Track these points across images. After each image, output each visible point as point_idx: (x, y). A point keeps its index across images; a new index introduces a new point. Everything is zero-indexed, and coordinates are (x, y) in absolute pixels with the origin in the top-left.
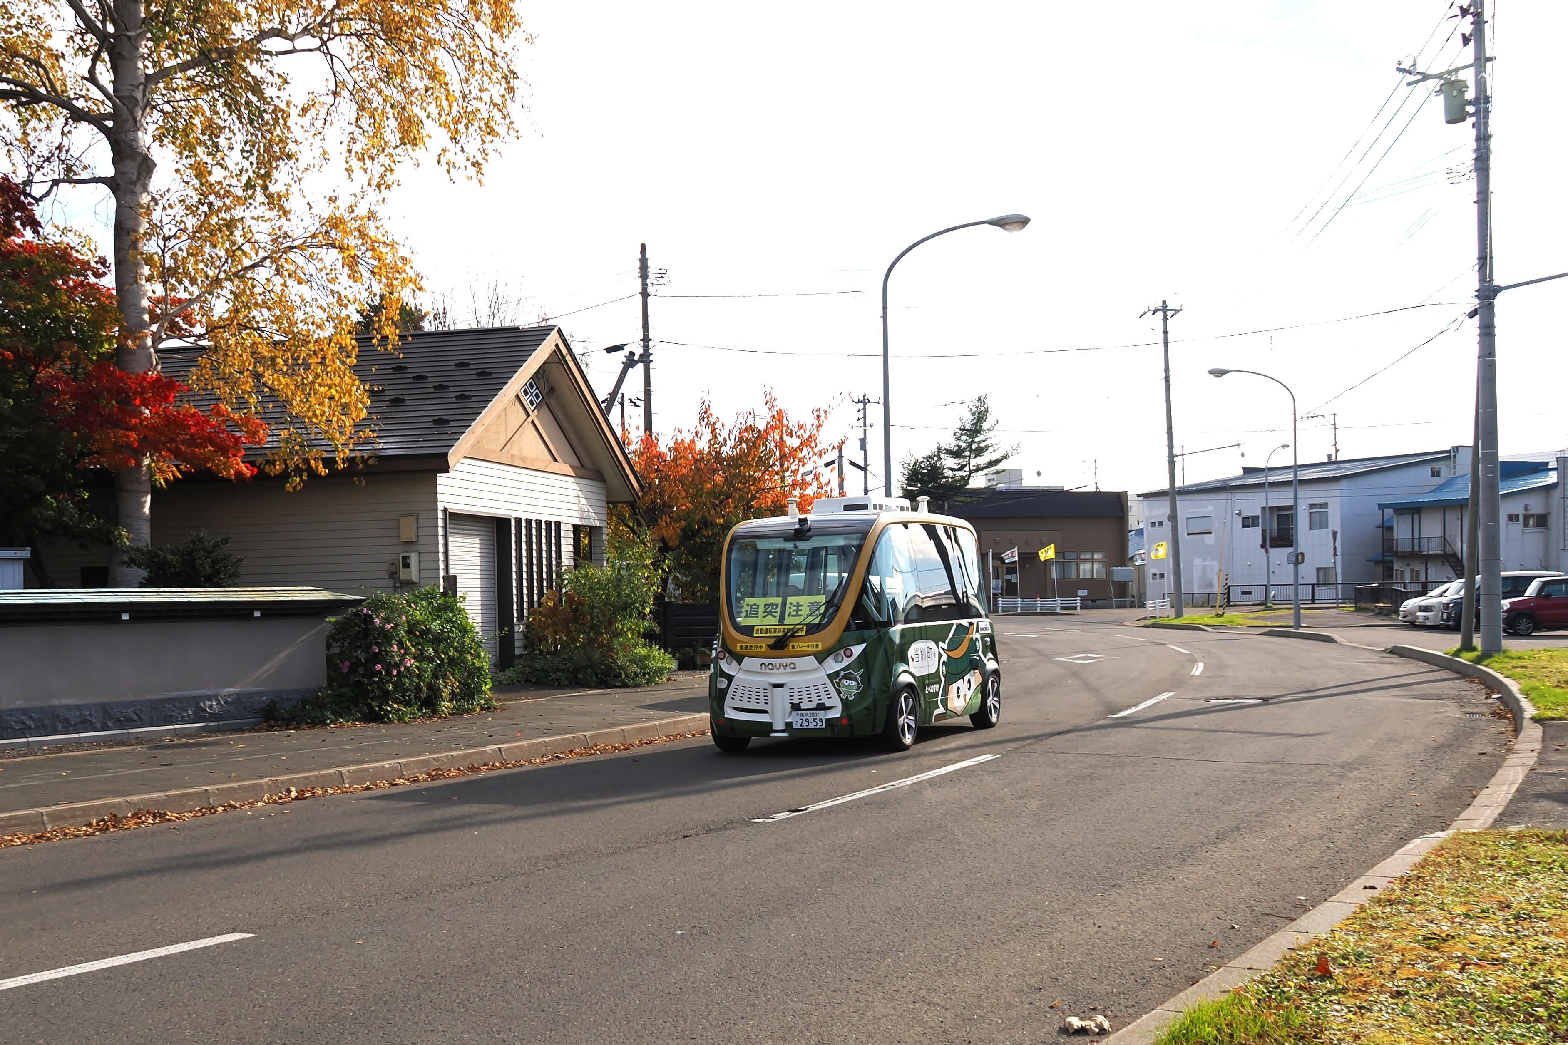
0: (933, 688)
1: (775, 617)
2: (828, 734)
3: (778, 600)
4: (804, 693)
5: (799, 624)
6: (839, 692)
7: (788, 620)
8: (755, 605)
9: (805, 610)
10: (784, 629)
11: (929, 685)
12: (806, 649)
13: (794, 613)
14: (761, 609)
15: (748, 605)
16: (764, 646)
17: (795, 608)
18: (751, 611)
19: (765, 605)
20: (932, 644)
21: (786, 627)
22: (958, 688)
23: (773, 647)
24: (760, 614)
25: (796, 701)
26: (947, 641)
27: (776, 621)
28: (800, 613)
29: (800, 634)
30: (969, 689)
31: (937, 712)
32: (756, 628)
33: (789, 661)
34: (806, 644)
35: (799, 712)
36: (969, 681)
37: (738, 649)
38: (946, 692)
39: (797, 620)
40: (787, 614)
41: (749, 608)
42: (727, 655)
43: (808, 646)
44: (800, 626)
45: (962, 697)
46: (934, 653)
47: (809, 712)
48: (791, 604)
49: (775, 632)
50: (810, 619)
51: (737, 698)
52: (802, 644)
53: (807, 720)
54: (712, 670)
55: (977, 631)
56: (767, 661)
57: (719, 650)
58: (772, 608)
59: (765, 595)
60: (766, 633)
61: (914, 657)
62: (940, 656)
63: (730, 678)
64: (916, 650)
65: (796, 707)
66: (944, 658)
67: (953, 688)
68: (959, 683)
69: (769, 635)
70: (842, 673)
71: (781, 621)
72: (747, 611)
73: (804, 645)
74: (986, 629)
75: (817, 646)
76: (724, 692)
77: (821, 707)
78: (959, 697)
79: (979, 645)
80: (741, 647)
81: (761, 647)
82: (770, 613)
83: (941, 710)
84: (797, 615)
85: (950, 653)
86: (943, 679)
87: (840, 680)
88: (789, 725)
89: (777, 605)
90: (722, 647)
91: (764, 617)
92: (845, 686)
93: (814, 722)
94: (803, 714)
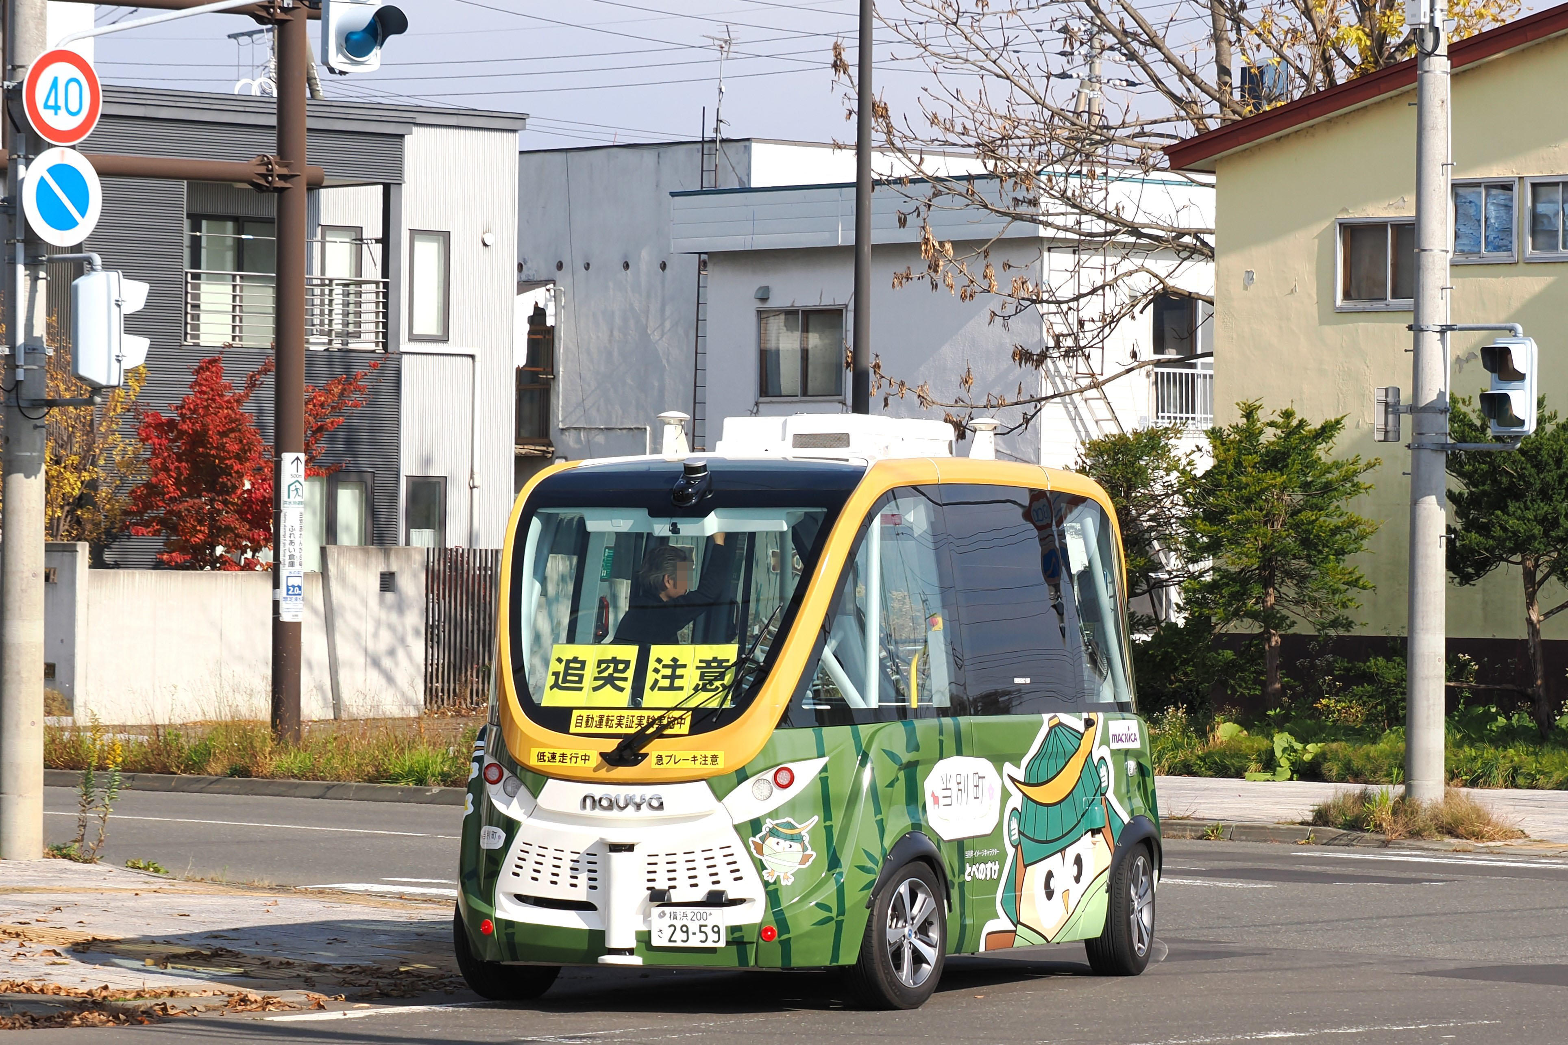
0: (981, 872)
1: (621, 689)
2: (731, 962)
3: (630, 652)
4: (681, 867)
5: (675, 708)
6: (761, 867)
7: (650, 698)
8: (575, 660)
9: (691, 677)
10: (641, 718)
11: (974, 861)
13: (666, 683)
14: (590, 672)
15: (560, 660)
17: (668, 672)
18: (566, 674)
19: (600, 662)
20: (984, 766)
21: (646, 713)
22: (1050, 875)
23: (612, 759)
24: (588, 682)
25: (661, 884)
26: (1025, 762)
27: (624, 698)
28: (678, 683)
29: (676, 730)
30: (1077, 879)
31: (991, 926)
32: (575, 713)
33: (648, 791)
34: (689, 754)
35: (667, 909)
36: (1078, 861)
37: (533, 762)
38: (1015, 886)
39: (669, 699)
40: (649, 682)
41: (561, 668)
42: (506, 773)
44: (677, 714)
45: (1057, 896)
46: (991, 788)
47: (689, 910)
48: (659, 661)
49: (619, 723)
50: (703, 696)
51: (527, 871)
52: (679, 754)
53: (685, 930)
54: (470, 809)
55: (1105, 742)
56: (598, 791)
57: (488, 760)
58: (616, 670)
59: (598, 639)
61: (940, 794)
62: (1006, 795)
63: (511, 827)
64: (946, 779)
65: (659, 897)
66: (1016, 800)
67: (1035, 876)
68: (1053, 863)
69: (605, 730)
71: (636, 703)
72: (556, 674)
74: (1129, 738)
75: (714, 758)
76: (496, 859)
77: (716, 900)
78: (1050, 894)
79: (1108, 776)
80: (541, 757)
81: (586, 758)
82: (610, 681)
83: (1002, 923)
84: (671, 688)
85: (1030, 791)
86: (1011, 851)
87: (763, 839)
88: (644, 938)
89: (627, 663)
90: (495, 754)
91: (595, 689)
93: (701, 931)
94: (675, 913)
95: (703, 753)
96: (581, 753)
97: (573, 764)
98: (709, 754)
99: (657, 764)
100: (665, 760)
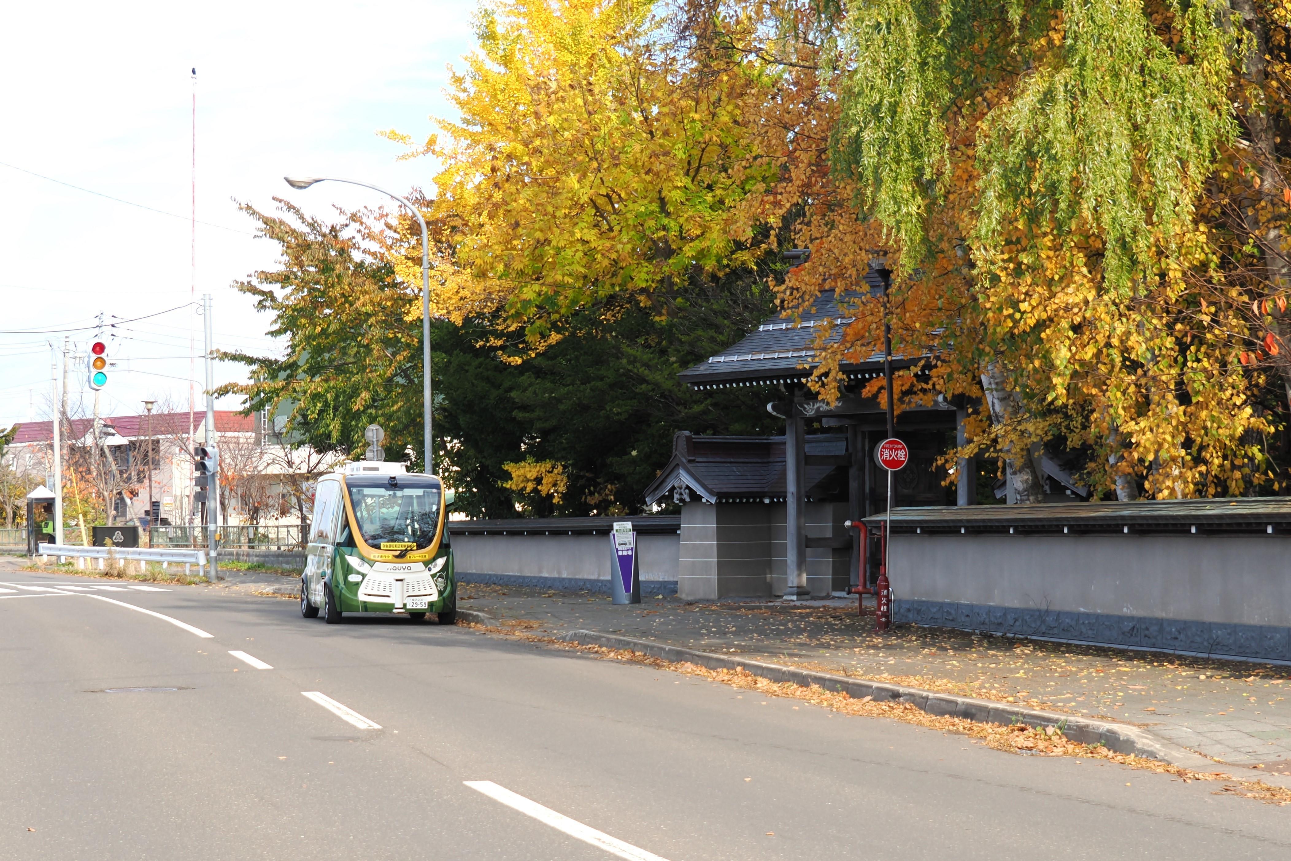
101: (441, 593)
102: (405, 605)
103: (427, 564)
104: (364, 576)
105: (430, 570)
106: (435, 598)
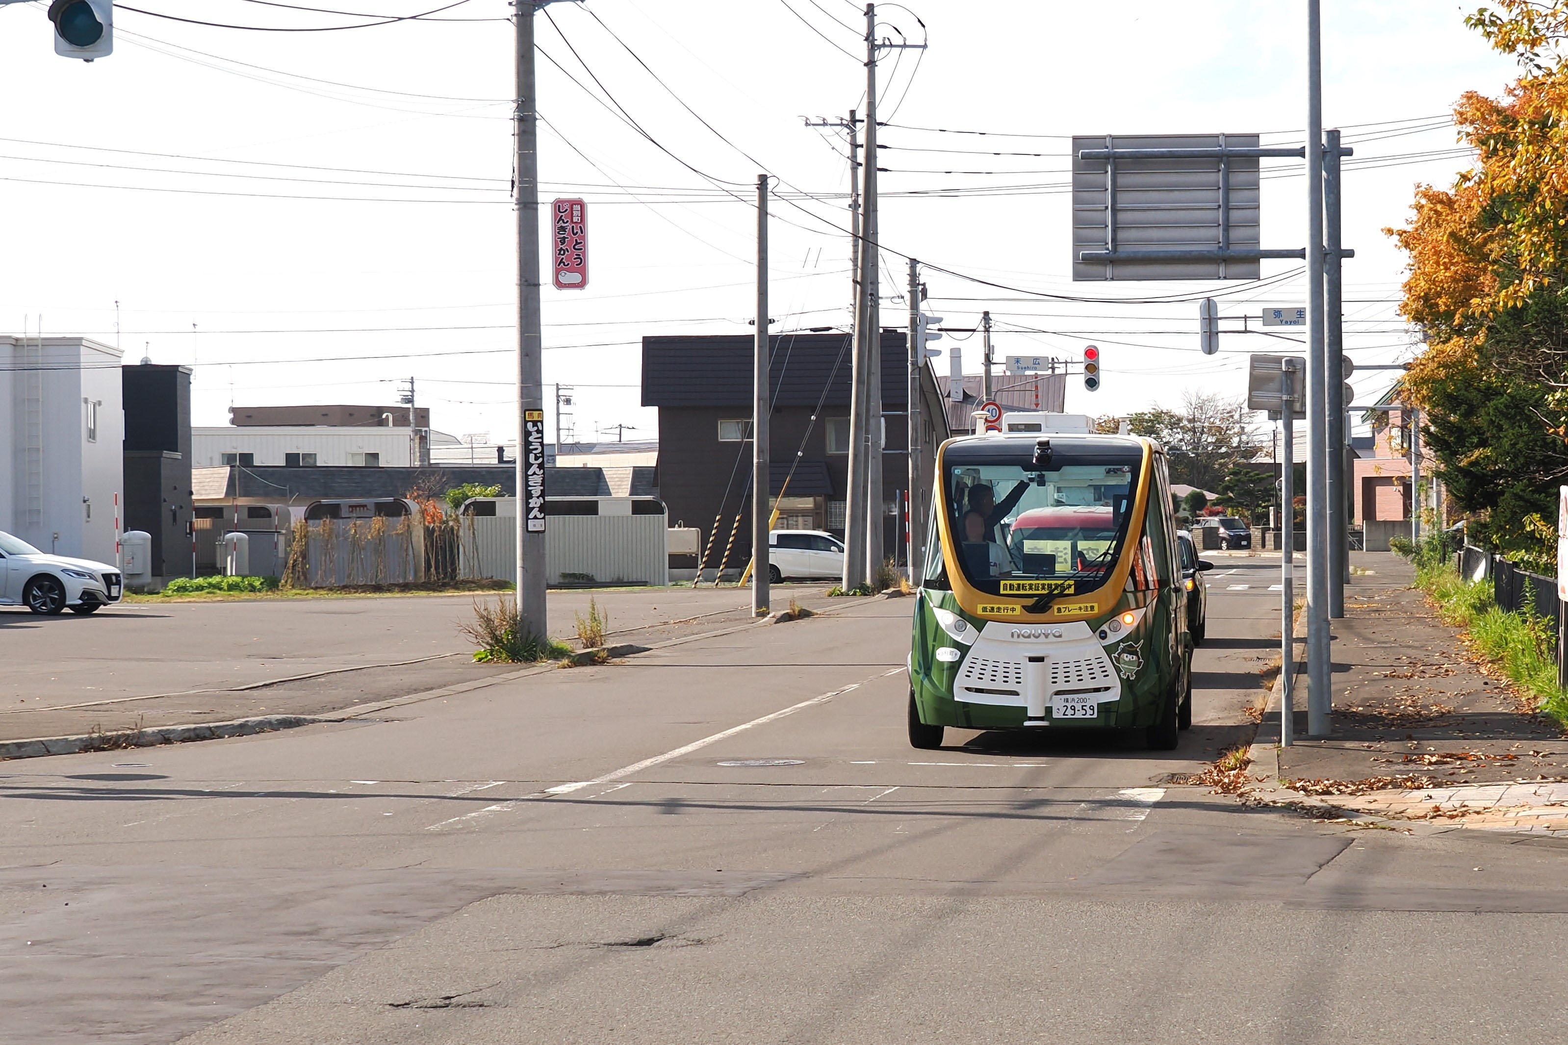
2: (1101, 723)
6: (1118, 670)
12: (1078, 612)
16: (1018, 608)
23: (1031, 609)
33: (1052, 627)
34: (1077, 606)
35: (1063, 697)
37: (980, 612)
43: (1080, 609)
47: (1076, 697)
49: (1031, 588)
51: (975, 674)
52: (1071, 607)
53: (1073, 708)
56: (1021, 627)
60: (1018, 589)
70: (1122, 645)
73: (1074, 608)
75: (1092, 608)
77: (1095, 688)
87: (1119, 654)
92: (1125, 663)
93: (1083, 709)
94: (1067, 699)
95: (1085, 605)
96: (1010, 606)
97: (1005, 613)
98: (1089, 605)
99: (1058, 612)
100: (1063, 610)
101: (1127, 685)
102: (1049, 710)
103: (1095, 624)
104: (964, 649)
105: (1103, 636)
106: (1114, 695)
